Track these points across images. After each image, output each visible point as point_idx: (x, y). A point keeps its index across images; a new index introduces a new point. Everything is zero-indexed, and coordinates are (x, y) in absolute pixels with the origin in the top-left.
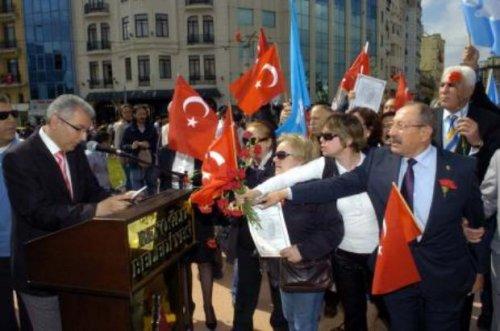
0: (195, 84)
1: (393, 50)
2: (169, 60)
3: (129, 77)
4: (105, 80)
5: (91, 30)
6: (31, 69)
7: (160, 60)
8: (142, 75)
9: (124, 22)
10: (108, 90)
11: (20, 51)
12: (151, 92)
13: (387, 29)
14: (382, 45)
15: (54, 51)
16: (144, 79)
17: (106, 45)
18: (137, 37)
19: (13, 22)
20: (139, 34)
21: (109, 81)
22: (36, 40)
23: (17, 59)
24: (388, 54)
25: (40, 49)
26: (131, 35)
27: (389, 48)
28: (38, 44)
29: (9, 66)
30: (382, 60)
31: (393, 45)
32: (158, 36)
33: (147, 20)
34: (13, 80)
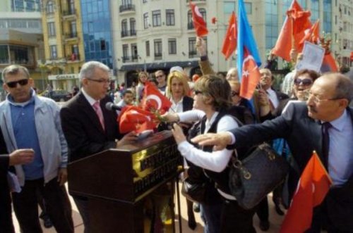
0: (193, 57)
1: (345, 27)
2: (175, 41)
3: (148, 54)
4: (132, 56)
5: (124, 23)
6: (86, 51)
7: (169, 42)
8: (157, 52)
9: (145, 17)
10: (135, 63)
11: (79, 39)
12: (163, 64)
13: (340, 10)
14: (336, 23)
15: (101, 38)
16: (158, 55)
17: (133, 33)
18: (154, 26)
19: (75, 20)
20: (155, 24)
21: (135, 57)
22: (89, 31)
23: (77, 44)
24: (341, 29)
25: (92, 37)
26: (150, 25)
27: (342, 26)
28: (90, 34)
29: (73, 49)
30: (336, 35)
31: (345, 23)
32: (167, 25)
33: (159, 14)
34: (75, 59)
